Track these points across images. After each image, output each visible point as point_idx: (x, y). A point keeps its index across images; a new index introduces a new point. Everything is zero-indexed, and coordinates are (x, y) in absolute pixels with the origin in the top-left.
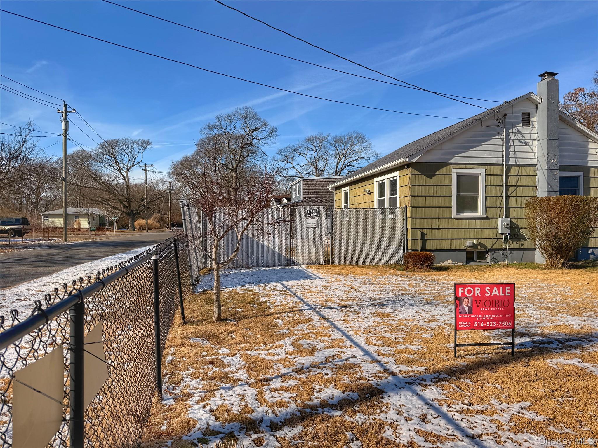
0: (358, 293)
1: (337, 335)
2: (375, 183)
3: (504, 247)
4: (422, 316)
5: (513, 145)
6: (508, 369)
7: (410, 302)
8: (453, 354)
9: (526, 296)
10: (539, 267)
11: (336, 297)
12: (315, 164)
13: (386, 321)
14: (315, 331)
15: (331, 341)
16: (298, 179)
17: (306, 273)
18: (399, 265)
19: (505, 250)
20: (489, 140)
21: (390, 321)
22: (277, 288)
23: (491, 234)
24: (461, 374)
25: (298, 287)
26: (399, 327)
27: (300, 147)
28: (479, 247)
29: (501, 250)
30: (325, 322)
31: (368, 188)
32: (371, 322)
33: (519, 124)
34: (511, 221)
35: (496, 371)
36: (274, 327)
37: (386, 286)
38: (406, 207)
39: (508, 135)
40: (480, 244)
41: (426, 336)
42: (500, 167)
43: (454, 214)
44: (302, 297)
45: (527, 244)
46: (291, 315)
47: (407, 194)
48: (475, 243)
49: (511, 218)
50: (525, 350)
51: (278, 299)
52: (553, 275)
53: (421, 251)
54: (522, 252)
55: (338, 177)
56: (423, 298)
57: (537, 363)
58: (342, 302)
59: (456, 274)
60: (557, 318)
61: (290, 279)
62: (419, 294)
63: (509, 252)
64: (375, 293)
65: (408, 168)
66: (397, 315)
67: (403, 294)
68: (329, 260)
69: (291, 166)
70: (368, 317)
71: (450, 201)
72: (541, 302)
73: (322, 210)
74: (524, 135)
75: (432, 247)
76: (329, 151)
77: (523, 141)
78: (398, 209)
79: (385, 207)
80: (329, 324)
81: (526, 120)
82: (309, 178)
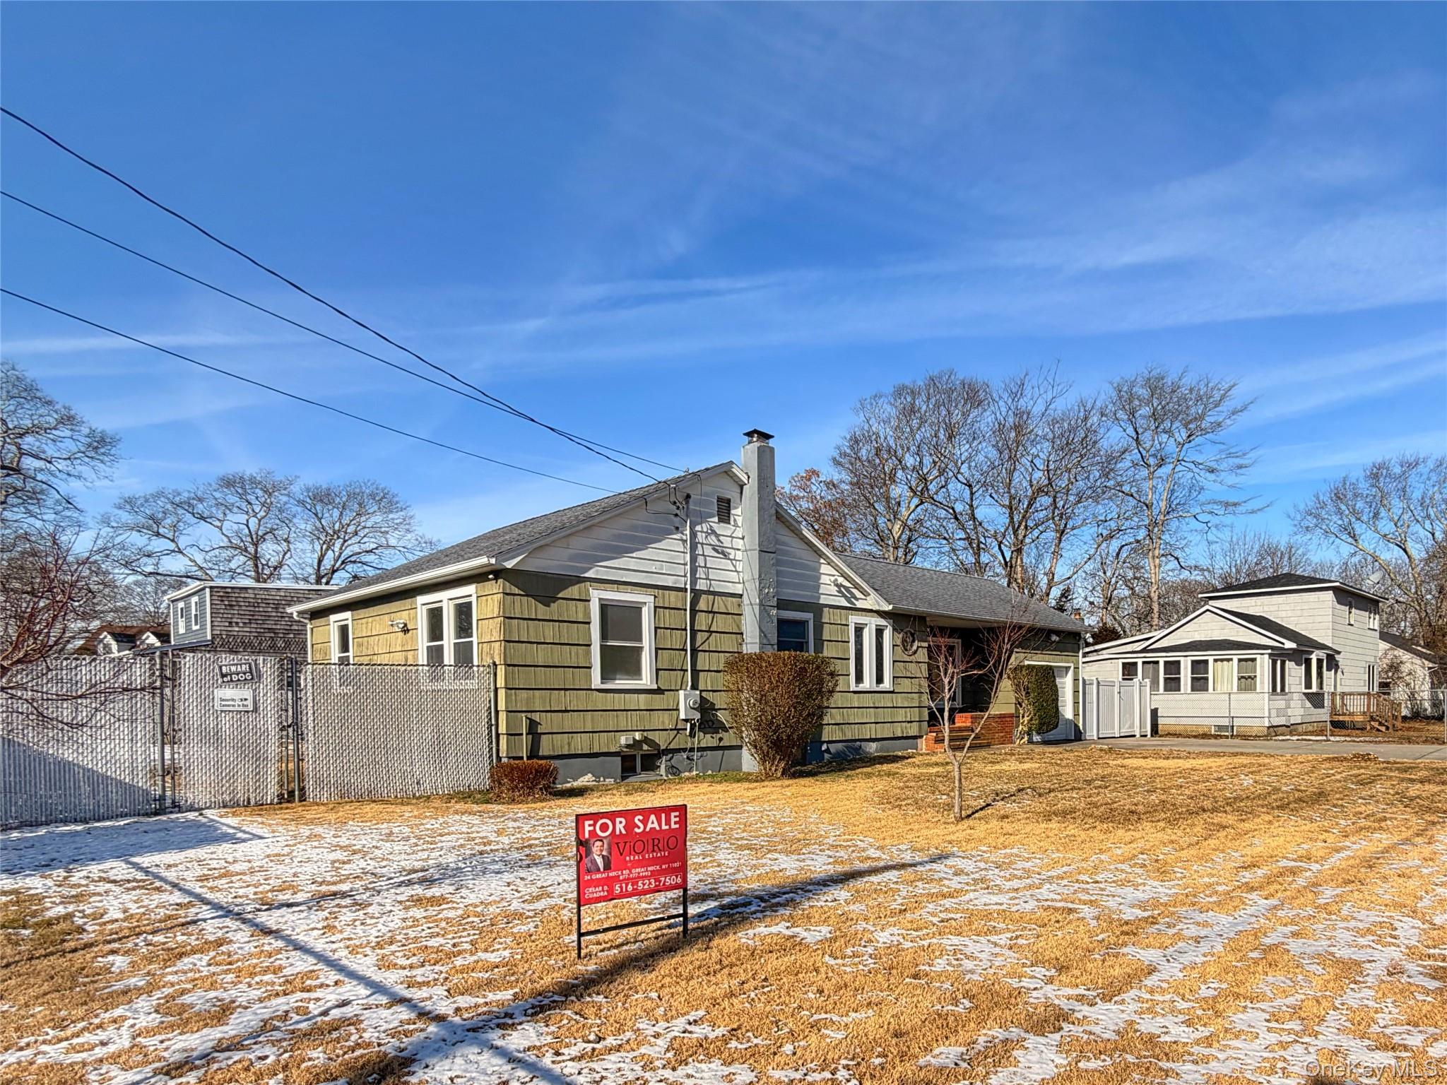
0: (369, 862)
1: (299, 964)
2: (419, 606)
3: (689, 746)
4: (519, 892)
5: (703, 555)
6: (674, 961)
7: (497, 867)
8: (574, 954)
9: (720, 829)
10: (747, 778)
11: (308, 877)
12: (251, 549)
13: (434, 913)
14: (234, 966)
15: (282, 980)
16: (194, 585)
17: (216, 829)
18: (480, 792)
19: (692, 750)
20: (660, 541)
21: (445, 912)
22: (112, 875)
23: (665, 720)
24: (586, 988)
25: (188, 865)
26: (464, 922)
27: (200, 500)
28: (645, 747)
29: (684, 750)
30: (268, 939)
31: (402, 618)
32: (398, 921)
33: (713, 517)
34: (701, 697)
35: (654, 970)
36: (97, 978)
37: (443, 839)
38: (494, 664)
39: (693, 535)
40: (646, 740)
41: (524, 928)
42: (680, 593)
43: (596, 681)
44: (198, 890)
45: (729, 738)
46: (159, 938)
47: (496, 637)
48: (637, 738)
49: (701, 691)
50: (705, 923)
51: (115, 903)
52: (767, 790)
53: (528, 758)
54: (721, 752)
55: (323, 587)
56: (527, 856)
57: (723, 941)
58: (324, 888)
59: (599, 801)
60: (764, 861)
61: (163, 847)
62: (518, 849)
63: (699, 754)
64: (413, 857)
65: (496, 579)
66: (462, 897)
67: (481, 853)
68: (291, 793)
69: (172, 546)
70: (391, 911)
71: (588, 654)
72: (742, 838)
73: (268, 666)
74: (721, 538)
75: (553, 749)
76: (295, 520)
77: (720, 549)
78: (475, 669)
79: (446, 662)
80: (280, 944)
81: (724, 510)
82: (233, 583)
